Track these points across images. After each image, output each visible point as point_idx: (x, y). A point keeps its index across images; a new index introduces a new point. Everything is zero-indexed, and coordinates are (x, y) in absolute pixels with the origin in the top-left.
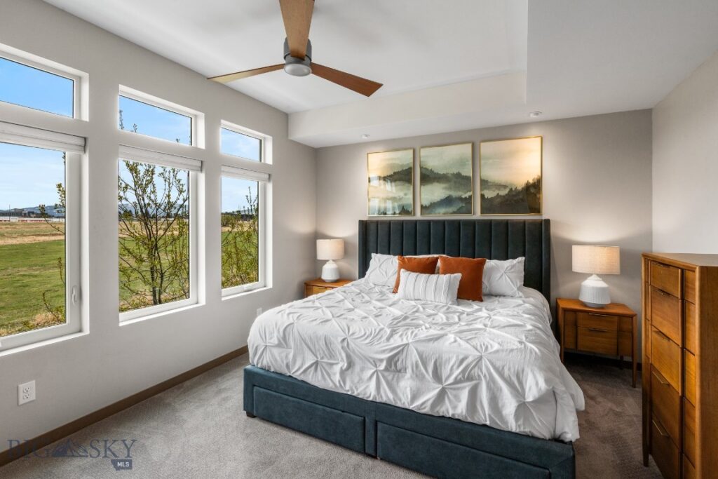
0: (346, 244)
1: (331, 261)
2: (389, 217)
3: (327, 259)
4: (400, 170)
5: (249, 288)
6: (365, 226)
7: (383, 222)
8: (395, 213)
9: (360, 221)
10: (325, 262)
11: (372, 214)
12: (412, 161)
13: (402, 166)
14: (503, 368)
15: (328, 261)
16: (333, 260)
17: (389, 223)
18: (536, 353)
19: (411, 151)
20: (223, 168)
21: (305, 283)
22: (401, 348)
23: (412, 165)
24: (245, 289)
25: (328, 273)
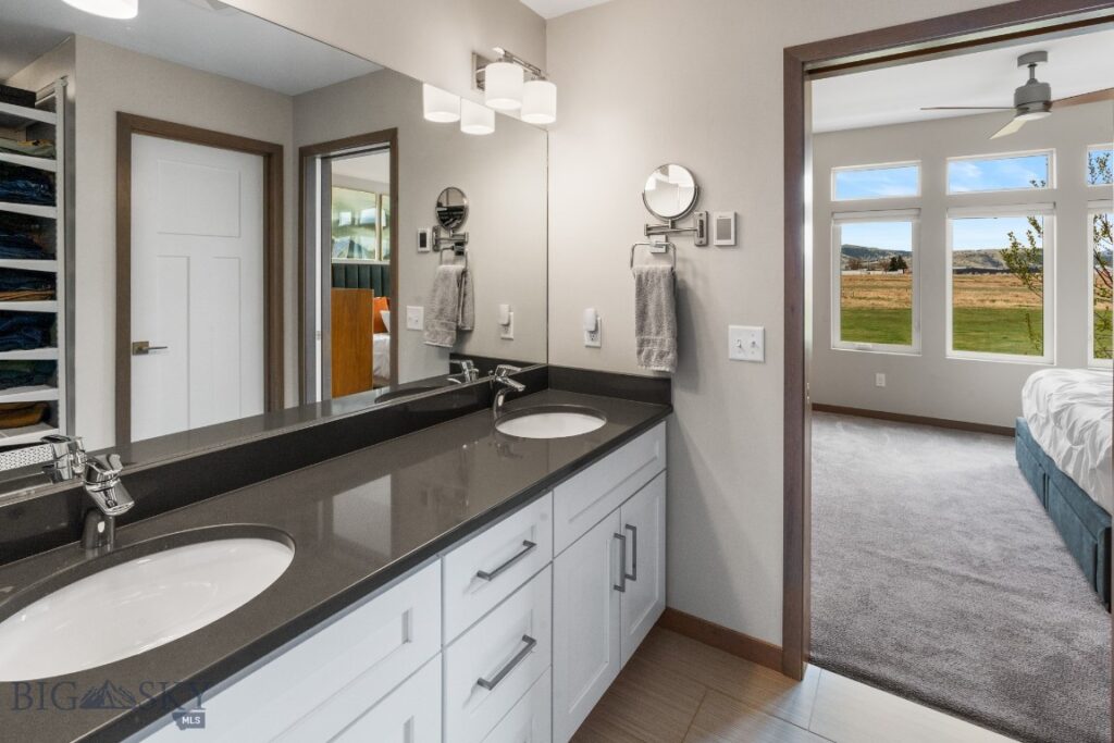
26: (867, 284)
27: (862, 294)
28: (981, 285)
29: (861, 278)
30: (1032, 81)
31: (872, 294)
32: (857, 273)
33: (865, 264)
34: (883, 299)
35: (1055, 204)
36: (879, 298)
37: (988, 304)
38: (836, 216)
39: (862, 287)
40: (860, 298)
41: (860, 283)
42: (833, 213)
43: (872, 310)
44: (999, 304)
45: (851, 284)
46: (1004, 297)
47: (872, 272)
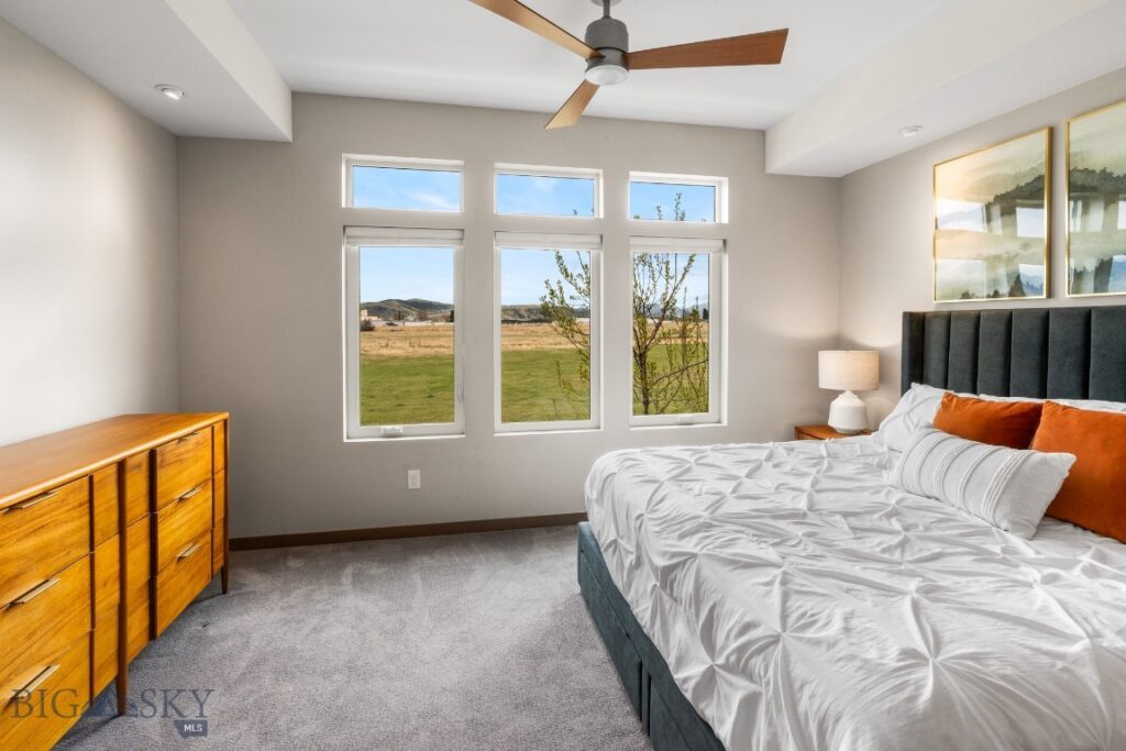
0: (882, 359)
1: (848, 393)
2: (980, 303)
3: (838, 388)
4: (1011, 188)
5: (689, 421)
6: (916, 326)
7: (962, 316)
8: (996, 294)
9: (905, 314)
10: (835, 394)
11: (943, 297)
12: (1044, 158)
13: (1016, 176)
14: (802, 686)
15: (842, 392)
16: (855, 392)
17: (977, 318)
18: (912, 699)
19: (1043, 136)
20: (633, 241)
21: (796, 428)
22: (684, 558)
23: (1044, 171)
24: (678, 420)
25: (841, 413)
26: (433, 333)
27: (428, 342)
28: (512, 333)
29: (427, 329)
30: (607, 16)
31: (436, 343)
32: (423, 324)
33: (430, 316)
34: (444, 347)
35: (602, 237)
36: (440, 346)
37: (517, 348)
38: (350, 231)
39: (428, 336)
40: (426, 347)
41: (425, 333)
42: (344, 227)
43: (435, 357)
44: (524, 347)
45: (419, 334)
46: (526, 342)
47: (436, 324)
